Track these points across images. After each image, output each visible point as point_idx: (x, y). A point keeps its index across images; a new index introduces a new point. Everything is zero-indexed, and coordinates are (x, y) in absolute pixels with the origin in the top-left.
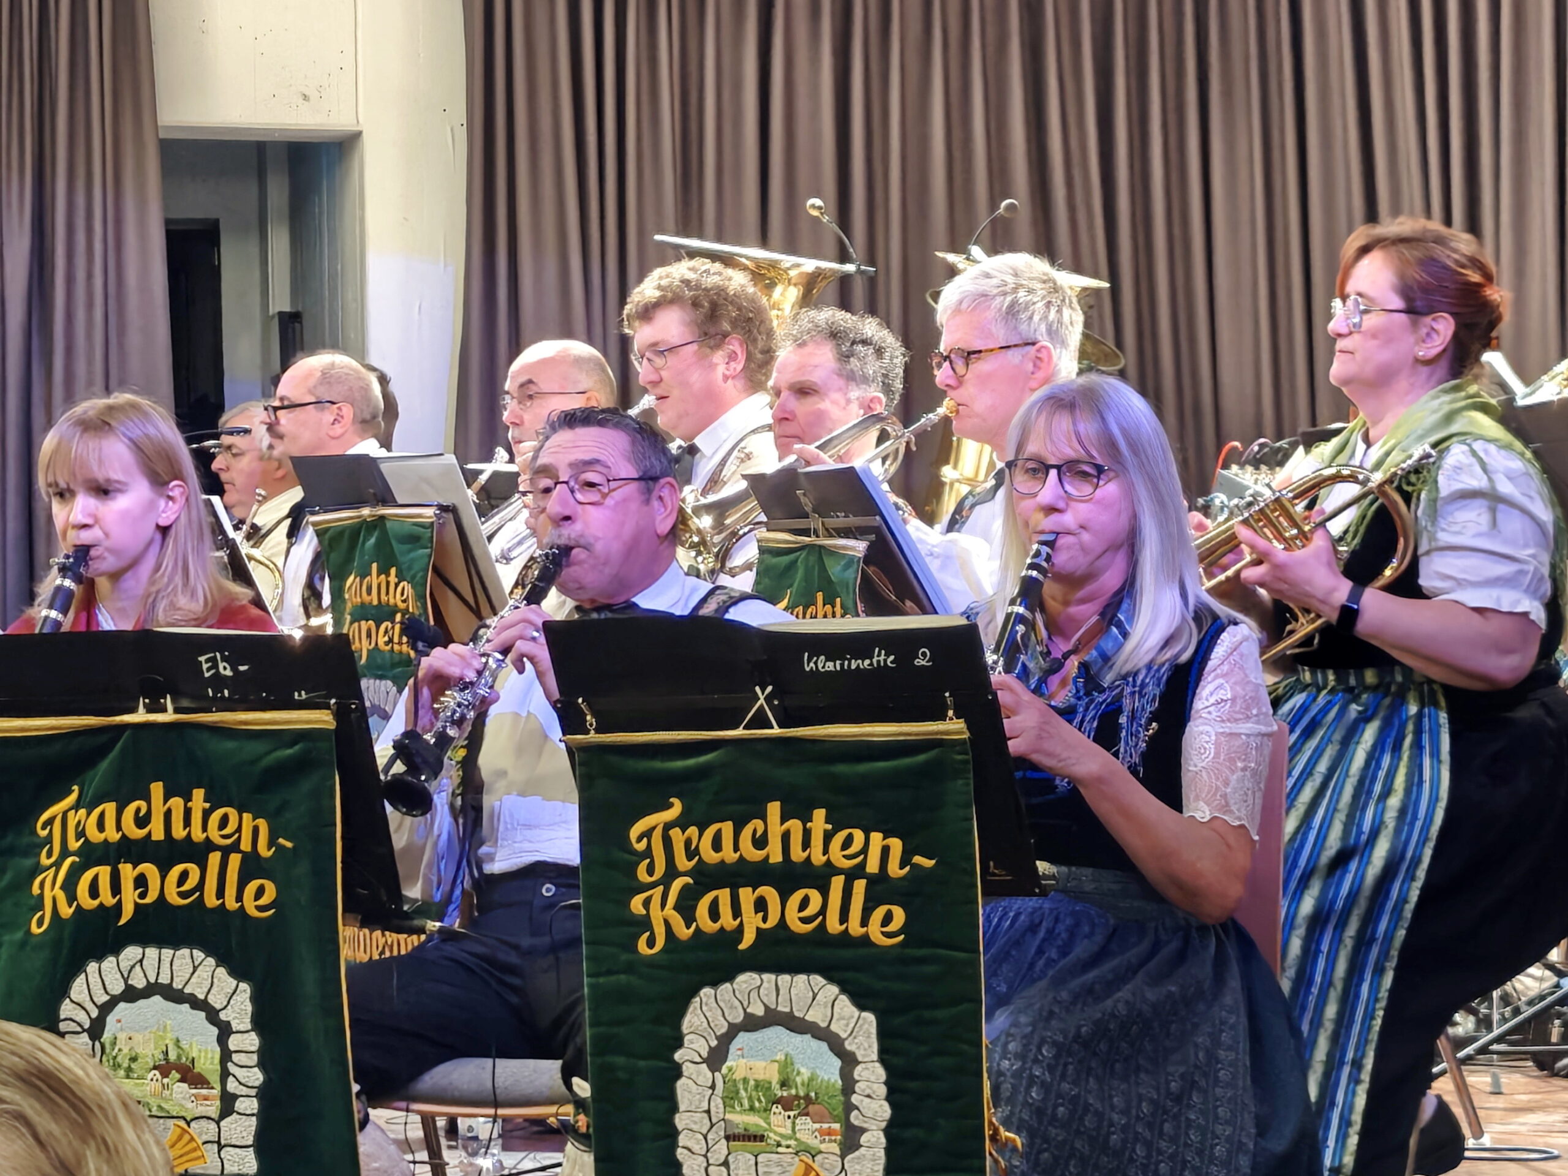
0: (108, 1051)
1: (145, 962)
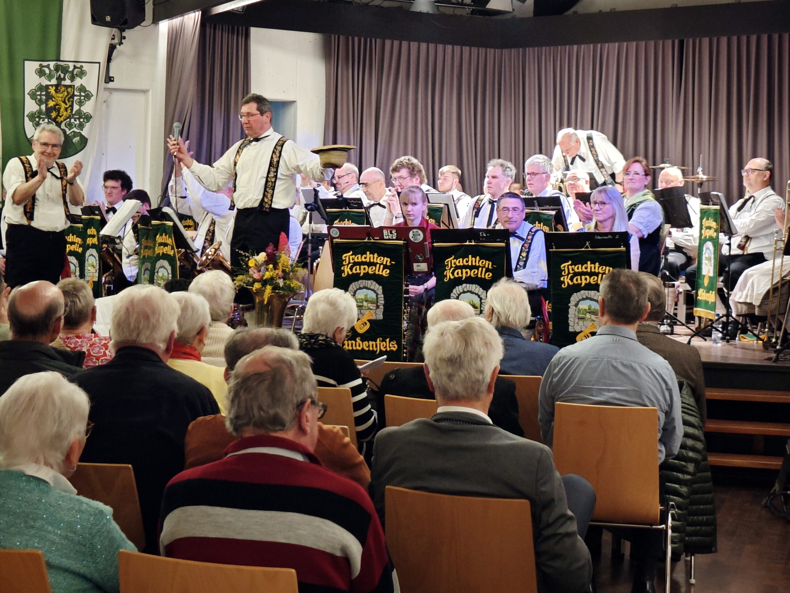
1: (467, 287)
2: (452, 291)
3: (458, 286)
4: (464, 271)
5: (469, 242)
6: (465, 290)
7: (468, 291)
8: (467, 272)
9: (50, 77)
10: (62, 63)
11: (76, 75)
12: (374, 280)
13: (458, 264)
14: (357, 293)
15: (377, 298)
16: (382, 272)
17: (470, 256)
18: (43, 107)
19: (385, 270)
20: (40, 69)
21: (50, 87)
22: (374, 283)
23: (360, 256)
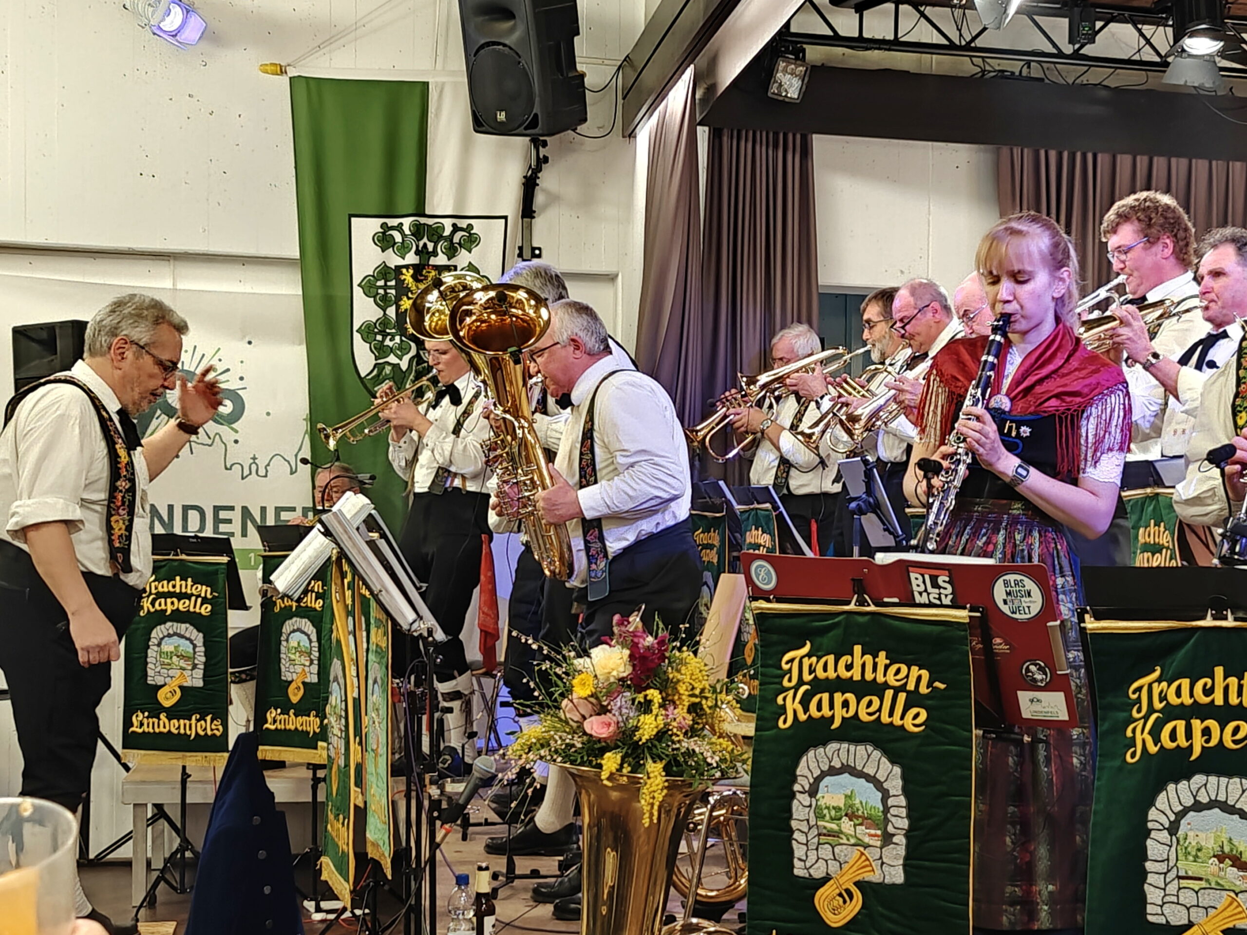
0: (1181, 842)
1: (1208, 786)
2: (1152, 803)
3: (1177, 782)
4: (1197, 725)
5: (1215, 618)
6: (1203, 798)
7: (1213, 804)
8: (1206, 732)
9: (403, 250)
10: (430, 222)
11: (460, 244)
12: (877, 745)
13: (1173, 700)
14: (822, 784)
15: (886, 809)
16: (902, 718)
17: (1219, 671)
18: (391, 312)
19: (914, 711)
20: (384, 233)
21: (404, 271)
22: (877, 754)
23: (831, 658)
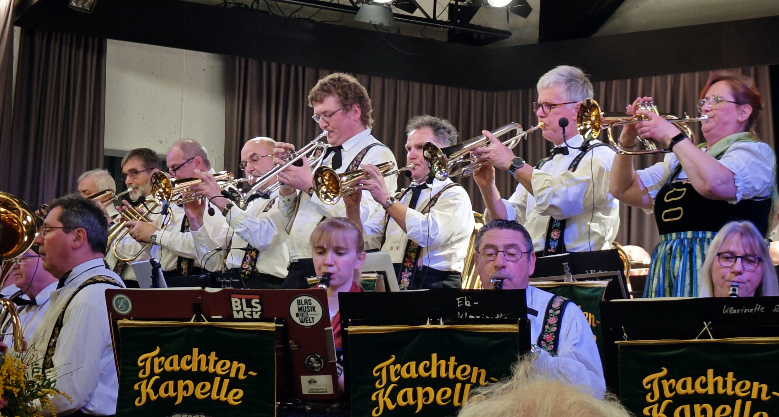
4: (420, 391)
5: (432, 323)
8: (426, 395)
12: (208, 415)
13: (405, 375)
16: (226, 396)
17: (434, 356)
19: (235, 391)
23: (176, 357)
